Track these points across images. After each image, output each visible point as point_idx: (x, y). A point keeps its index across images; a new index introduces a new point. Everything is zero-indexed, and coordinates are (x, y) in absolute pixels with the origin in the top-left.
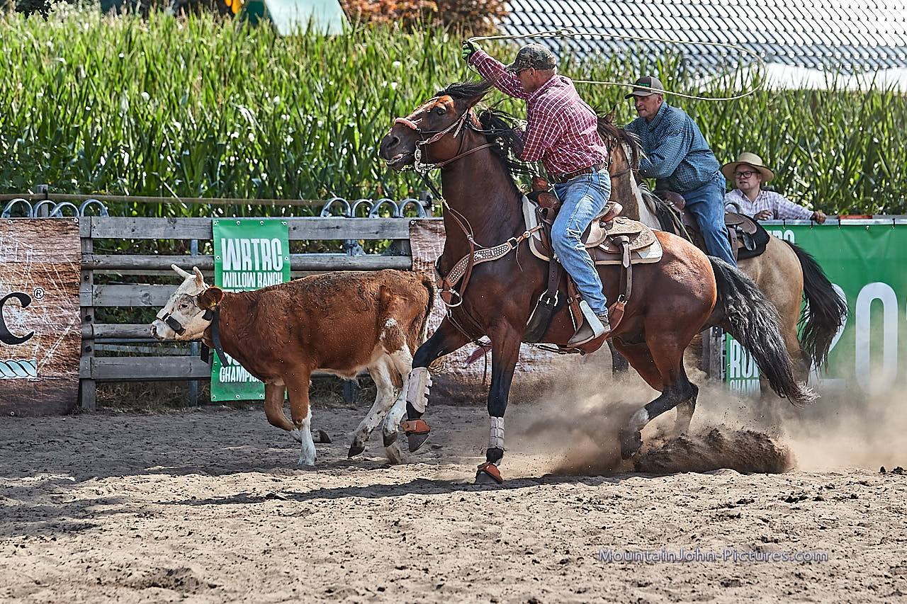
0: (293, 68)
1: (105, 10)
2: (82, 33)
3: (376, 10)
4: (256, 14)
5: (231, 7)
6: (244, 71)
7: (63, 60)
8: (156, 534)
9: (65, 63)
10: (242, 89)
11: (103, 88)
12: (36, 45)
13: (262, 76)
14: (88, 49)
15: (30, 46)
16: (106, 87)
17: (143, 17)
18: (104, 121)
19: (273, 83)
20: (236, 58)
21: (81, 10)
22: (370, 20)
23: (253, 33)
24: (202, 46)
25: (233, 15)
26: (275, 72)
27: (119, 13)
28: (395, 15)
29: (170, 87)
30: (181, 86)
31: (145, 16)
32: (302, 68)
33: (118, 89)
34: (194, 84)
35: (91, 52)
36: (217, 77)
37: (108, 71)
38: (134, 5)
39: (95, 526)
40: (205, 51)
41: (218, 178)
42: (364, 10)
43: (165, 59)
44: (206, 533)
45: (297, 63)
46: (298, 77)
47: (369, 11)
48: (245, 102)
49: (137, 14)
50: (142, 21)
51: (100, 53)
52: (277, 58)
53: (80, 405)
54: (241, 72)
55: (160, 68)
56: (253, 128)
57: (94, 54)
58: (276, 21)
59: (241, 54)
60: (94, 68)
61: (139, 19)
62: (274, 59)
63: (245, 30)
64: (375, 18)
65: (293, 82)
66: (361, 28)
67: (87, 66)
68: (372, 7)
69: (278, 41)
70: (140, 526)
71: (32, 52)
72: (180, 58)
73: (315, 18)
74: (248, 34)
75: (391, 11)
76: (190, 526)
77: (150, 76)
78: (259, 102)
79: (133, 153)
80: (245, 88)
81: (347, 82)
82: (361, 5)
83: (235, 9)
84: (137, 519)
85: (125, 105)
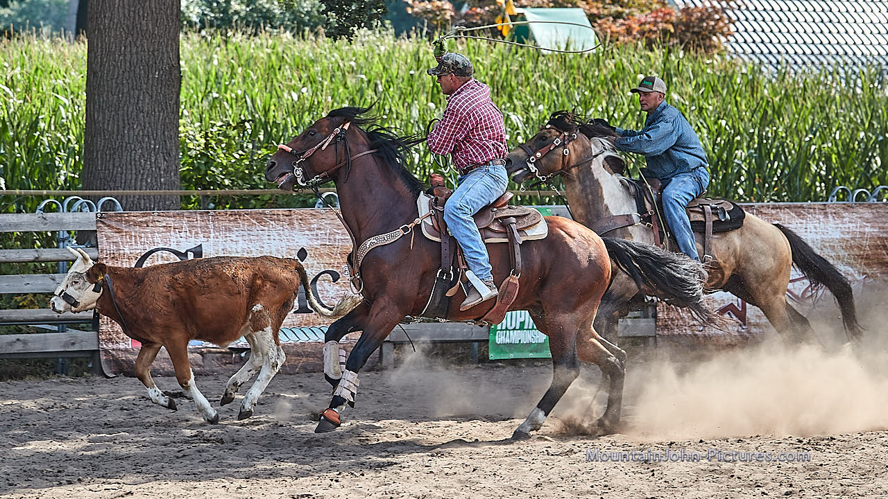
0: (553, 81)
1: (397, 35)
2: (379, 55)
3: (622, 32)
4: (523, 37)
5: (501, 31)
6: (513, 84)
7: (363, 76)
8: (446, 470)
9: (366, 79)
10: (512, 99)
11: (397, 99)
12: (341, 65)
13: (528, 88)
14: (384, 67)
15: (337, 65)
16: (400, 99)
17: (429, 40)
19: (538, 93)
20: (507, 74)
21: (378, 36)
22: (617, 40)
23: (520, 52)
24: (478, 64)
25: (503, 38)
26: (539, 85)
27: (409, 37)
28: (638, 36)
31: (431, 39)
32: (561, 81)
33: (409, 100)
35: (387, 70)
37: (401, 85)
38: (422, 30)
39: (396, 463)
40: (481, 68)
42: (612, 32)
44: (488, 470)
45: (557, 77)
46: (558, 89)
47: (617, 32)
48: (514, 110)
49: (424, 38)
50: (428, 43)
51: (394, 71)
52: (541, 73)
53: (381, 363)
54: (511, 85)
56: (521, 131)
57: (389, 71)
58: (539, 42)
59: (511, 70)
60: (389, 83)
61: (425, 42)
62: (538, 74)
63: (514, 51)
64: (621, 38)
65: (554, 93)
66: (610, 47)
67: (383, 81)
68: (619, 29)
69: (541, 58)
70: (433, 464)
71: (338, 70)
73: (572, 39)
74: (517, 53)
75: (634, 33)
76: (475, 464)
77: (435, 89)
78: (526, 109)
79: (422, 153)
80: (514, 98)
81: (599, 92)
82: (610, 28)
83: (505, 33)
84: (430, 458)
85: (415, 113)
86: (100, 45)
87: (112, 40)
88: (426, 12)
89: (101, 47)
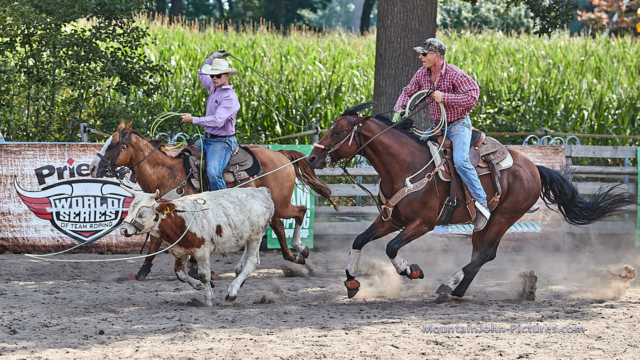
1: (572, 35)
2: (560, 47)
7: (551, 61)
11: (573, 76)
12: (536, 53)
14: (564, 55)
15: (533, 53)
16: (575, 76)
18: (574, 94)
24: (626, 54)
27: (579, 35)
29: (609, 76)
30: (614, 75)
31: (594, 37)
33: (580, 77)
34: (622, 73)
35: (566, 57)
36: (634, 71)
37: (575, 67)
38: (588, 32)
40: (628, 56)
41: (636, 125)
43: (606, 60)
49: (589, 37)
50: (592, 40)
51: (570, 57)
55: (603, 65)
57: (568, 58)
60: (567, 66)
61: (590, 39)
67: (563, 64)
72: (614, 60)
77: (598, 70)
79: (590, 112)
85: (585, 86)
86: (384, 37)
87: (392, 34)
88: (590, 19)
89: (385, 39)
